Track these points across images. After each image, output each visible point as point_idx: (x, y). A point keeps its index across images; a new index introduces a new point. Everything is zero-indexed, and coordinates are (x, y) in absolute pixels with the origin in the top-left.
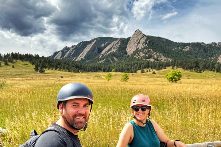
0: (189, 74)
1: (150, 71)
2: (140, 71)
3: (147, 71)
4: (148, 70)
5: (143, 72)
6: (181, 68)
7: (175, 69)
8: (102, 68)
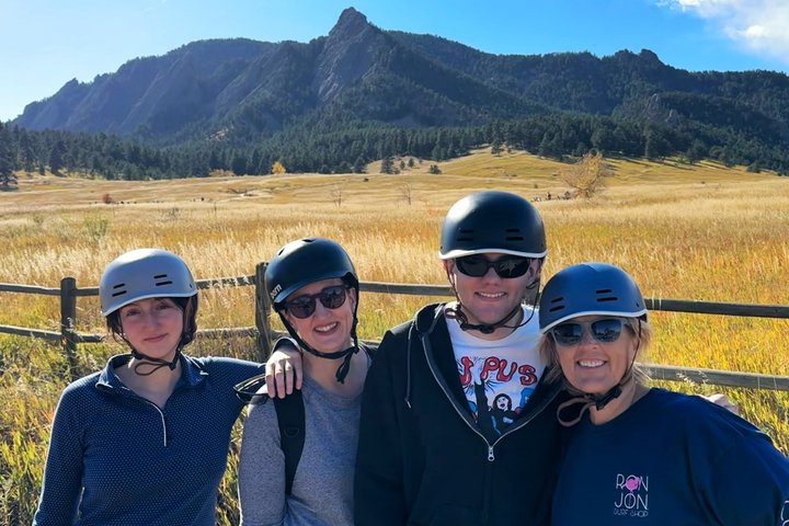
0: (555, 168)
1: (411, 164)
2: (378, 164)
3: (403, 165)
4: (406, 160)
5: (387, 169)
6: (524, 152)
7: (502, 153)
8: (230, 161)
